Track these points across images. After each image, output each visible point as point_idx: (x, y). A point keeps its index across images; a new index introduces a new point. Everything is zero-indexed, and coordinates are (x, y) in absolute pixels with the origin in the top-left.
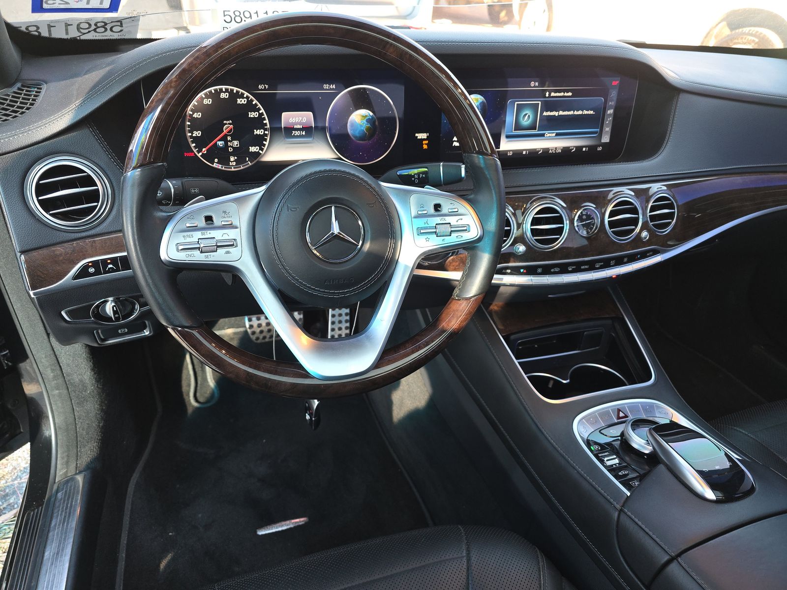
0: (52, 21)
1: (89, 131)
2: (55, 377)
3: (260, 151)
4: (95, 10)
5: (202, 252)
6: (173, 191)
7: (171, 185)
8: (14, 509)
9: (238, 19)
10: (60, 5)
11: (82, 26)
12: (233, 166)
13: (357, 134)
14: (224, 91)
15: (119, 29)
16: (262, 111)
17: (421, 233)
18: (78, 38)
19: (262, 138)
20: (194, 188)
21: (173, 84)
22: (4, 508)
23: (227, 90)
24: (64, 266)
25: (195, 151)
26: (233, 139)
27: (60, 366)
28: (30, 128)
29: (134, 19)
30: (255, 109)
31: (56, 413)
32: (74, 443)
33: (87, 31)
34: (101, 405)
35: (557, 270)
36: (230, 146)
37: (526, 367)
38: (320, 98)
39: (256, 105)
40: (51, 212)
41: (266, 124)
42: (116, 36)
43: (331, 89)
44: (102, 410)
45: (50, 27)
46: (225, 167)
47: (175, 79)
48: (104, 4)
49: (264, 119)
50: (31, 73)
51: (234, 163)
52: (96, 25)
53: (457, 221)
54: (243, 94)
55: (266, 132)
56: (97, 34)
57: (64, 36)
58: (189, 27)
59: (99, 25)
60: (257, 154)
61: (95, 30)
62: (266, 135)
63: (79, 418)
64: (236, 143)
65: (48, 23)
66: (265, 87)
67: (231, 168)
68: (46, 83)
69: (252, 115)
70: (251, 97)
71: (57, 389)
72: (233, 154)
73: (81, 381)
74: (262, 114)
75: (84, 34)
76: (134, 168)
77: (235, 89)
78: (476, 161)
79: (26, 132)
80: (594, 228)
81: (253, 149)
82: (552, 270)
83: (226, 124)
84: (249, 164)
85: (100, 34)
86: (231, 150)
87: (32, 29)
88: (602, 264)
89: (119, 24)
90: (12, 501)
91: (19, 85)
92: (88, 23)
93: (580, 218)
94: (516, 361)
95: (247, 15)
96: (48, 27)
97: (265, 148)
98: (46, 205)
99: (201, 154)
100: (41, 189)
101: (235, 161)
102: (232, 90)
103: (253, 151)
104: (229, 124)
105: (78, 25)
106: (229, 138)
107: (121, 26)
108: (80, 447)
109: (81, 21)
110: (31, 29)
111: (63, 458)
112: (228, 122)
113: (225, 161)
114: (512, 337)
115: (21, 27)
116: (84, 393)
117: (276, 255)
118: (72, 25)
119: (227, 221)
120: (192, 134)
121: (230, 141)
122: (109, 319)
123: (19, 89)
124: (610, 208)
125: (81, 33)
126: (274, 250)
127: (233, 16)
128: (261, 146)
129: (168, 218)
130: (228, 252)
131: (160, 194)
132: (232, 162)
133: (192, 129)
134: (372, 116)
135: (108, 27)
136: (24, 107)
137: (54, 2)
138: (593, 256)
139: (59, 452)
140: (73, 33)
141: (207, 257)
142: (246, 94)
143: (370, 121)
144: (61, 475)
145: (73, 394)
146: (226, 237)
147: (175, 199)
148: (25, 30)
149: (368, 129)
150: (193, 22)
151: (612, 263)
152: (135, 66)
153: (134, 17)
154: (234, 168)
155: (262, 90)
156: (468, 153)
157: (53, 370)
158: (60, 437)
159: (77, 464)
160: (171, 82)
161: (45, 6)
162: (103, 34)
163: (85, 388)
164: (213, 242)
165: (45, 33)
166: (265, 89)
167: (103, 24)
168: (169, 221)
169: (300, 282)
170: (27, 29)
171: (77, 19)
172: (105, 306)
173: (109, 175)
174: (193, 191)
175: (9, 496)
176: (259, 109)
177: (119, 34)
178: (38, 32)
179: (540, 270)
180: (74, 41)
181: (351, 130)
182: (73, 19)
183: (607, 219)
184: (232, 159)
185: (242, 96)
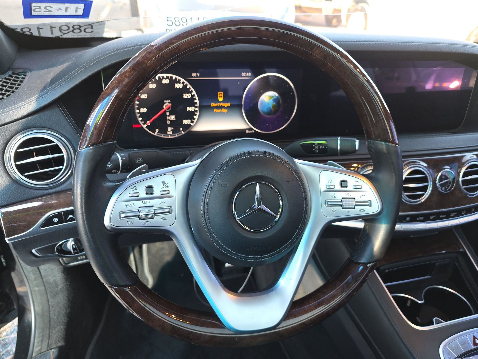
0: (40, 25)
1: (58, 110)
2: (35, 279)
3: (191, 124)
4: (72, 17)
5: (141, 219)
6: (120, 161)
7: (119, 157)
8: (10, 355)
9: (177, 23)
10: (45, 12)
11: (63, 28)
12: (170, 134)
13: (265, 110)
14: (165, 78)
15: (90, 30)
16: (194, 93)
17: (328, 205)
18: (61, 37)
19: (193, 113)
20: (138, 157)
21: (127, 75)
22: (3, 355)
23: (168, 77)
24: (34, 217)
25: (141, 123)
26: (171, 114)
27: (40, 271)
28: (11, 108)
29: (101, 24)
30: (188, 91)
31: (36, 304)
32: (48, 325)
33: (67, 32)
34: (68, 297)
35: (421, 218)
36: (169, 120)
37: (392, 289)
38: (239, 83)
39: (190, 88)
40: (26, 174)
41: (196, 103)
42: (88, 35)
43: (247, 76)
44: (69, 300)
45: (39, 29)
46: (164, 136)
47: (129, 70)
48: (78, 12)
49: (195, 99)
50: (20, 63)
51: (171, 133)
52: (73, 27)
53: (361, 197)
54: (180, 80)
55: (197, 109)
56: (74, 34)
57: (50, 35)
58: (144, 29)
59: (75, 27)
60: (189, 126)
61: (73, 31)
62: (196, 111)
63: (52, 307)
64: (173, 118)
65: (38, 26)
66: (197, 75)
67: (168, 136)
68: (30, 72)
69: (186, 96)
70: (186, 82)
71: (38, 287)
72: (170, 126)
73: (54, 281)
74: (194, 95)
75: (65, 34)
76: (87, 146)
77: (174, 77)
78: (380, 147)
79: (8, 112)
80: (451, 185)
81: (186, 122)
82: (418, 219)
83: (166, 103)
84: (182, 133)
85: (77, 34)
86: (168, 122)
87: (26, 30)
88: (456, 213)
89: (90, 26)
90: (9, 348)
91: (10, 73)
92: (67, 26)
93: (441, 179)
94: (384, 285)
95: (184, 20)
96: (38, 29)
97: (195, 121)
98: (22, 169)
99: (145, 126)
100: (18, 156)
101: (172, 130)
102: (172, 77)
103: (185, 123)
104: (169, 103)
105: (60, 27)
106: (168, 114)
107: (92, 28)
108: (52, 329)
109: (62, 25)
110: (24, 30)
111: (39, 338)
112: (167, 101)
113: (164, 130)
114: (382, 268)
115: (17, 29)
116: (56, 289)
117: (205, 223)
118: (55, 27)
119: (165, 191)
120: (140, 110)
121: (168, 116)
122: (70, 253)
123: (10, 76)
124: (463, 170)
125: (62, 33)
126: (204, 219)
127: (174, 21)
128: (192, 119)
129: (114, 188)
130: (164, 219)
131: (109, 165)
132: (169, 131)
133: (140, 106)
134: (277, 97)
135: (82, 29)
136: (10, 91)
137: (40, 10)
138: (450, 207)
139: (37, 333)
140: (57, 33)
141: (144, 223)
142: (182, 80)
143: (276, 100)
144: (37, 352)
145: (48, 290)
146: (163, 205)
147: (122, 169)
148: (20, 31)
149: (274, 107)
150: (145, 25)
151: (463, 212)
152: (95, 60)
153: (101, 22)
154: (171, 136)
155: (194, 77)
156: (373, 140)
157: (34, 274)
158: (38, 321)
159: (49, 342)
160: (126, 72)
161: (34, 13)
162: (79, 34)
163: (57, 286)
164: (151, 211)
165: (35, 33)
166: (197, 77)
167: (78, 27)
168: (115, 191)
169: (224, 248)
170: (22, 30)
171: (59, 23)
172: (66, 244)
173: (74, 144)
174: (138, 161)
175: (8, 345)
176: (192, 91)
177: (91, 34)
178: (31, 33)
179: (408, 219)
180: (57, 39)
181: (261, 107)
182: (56, 23)
183: (461, 179)
184: (169, 129)
185: (179, 82)
